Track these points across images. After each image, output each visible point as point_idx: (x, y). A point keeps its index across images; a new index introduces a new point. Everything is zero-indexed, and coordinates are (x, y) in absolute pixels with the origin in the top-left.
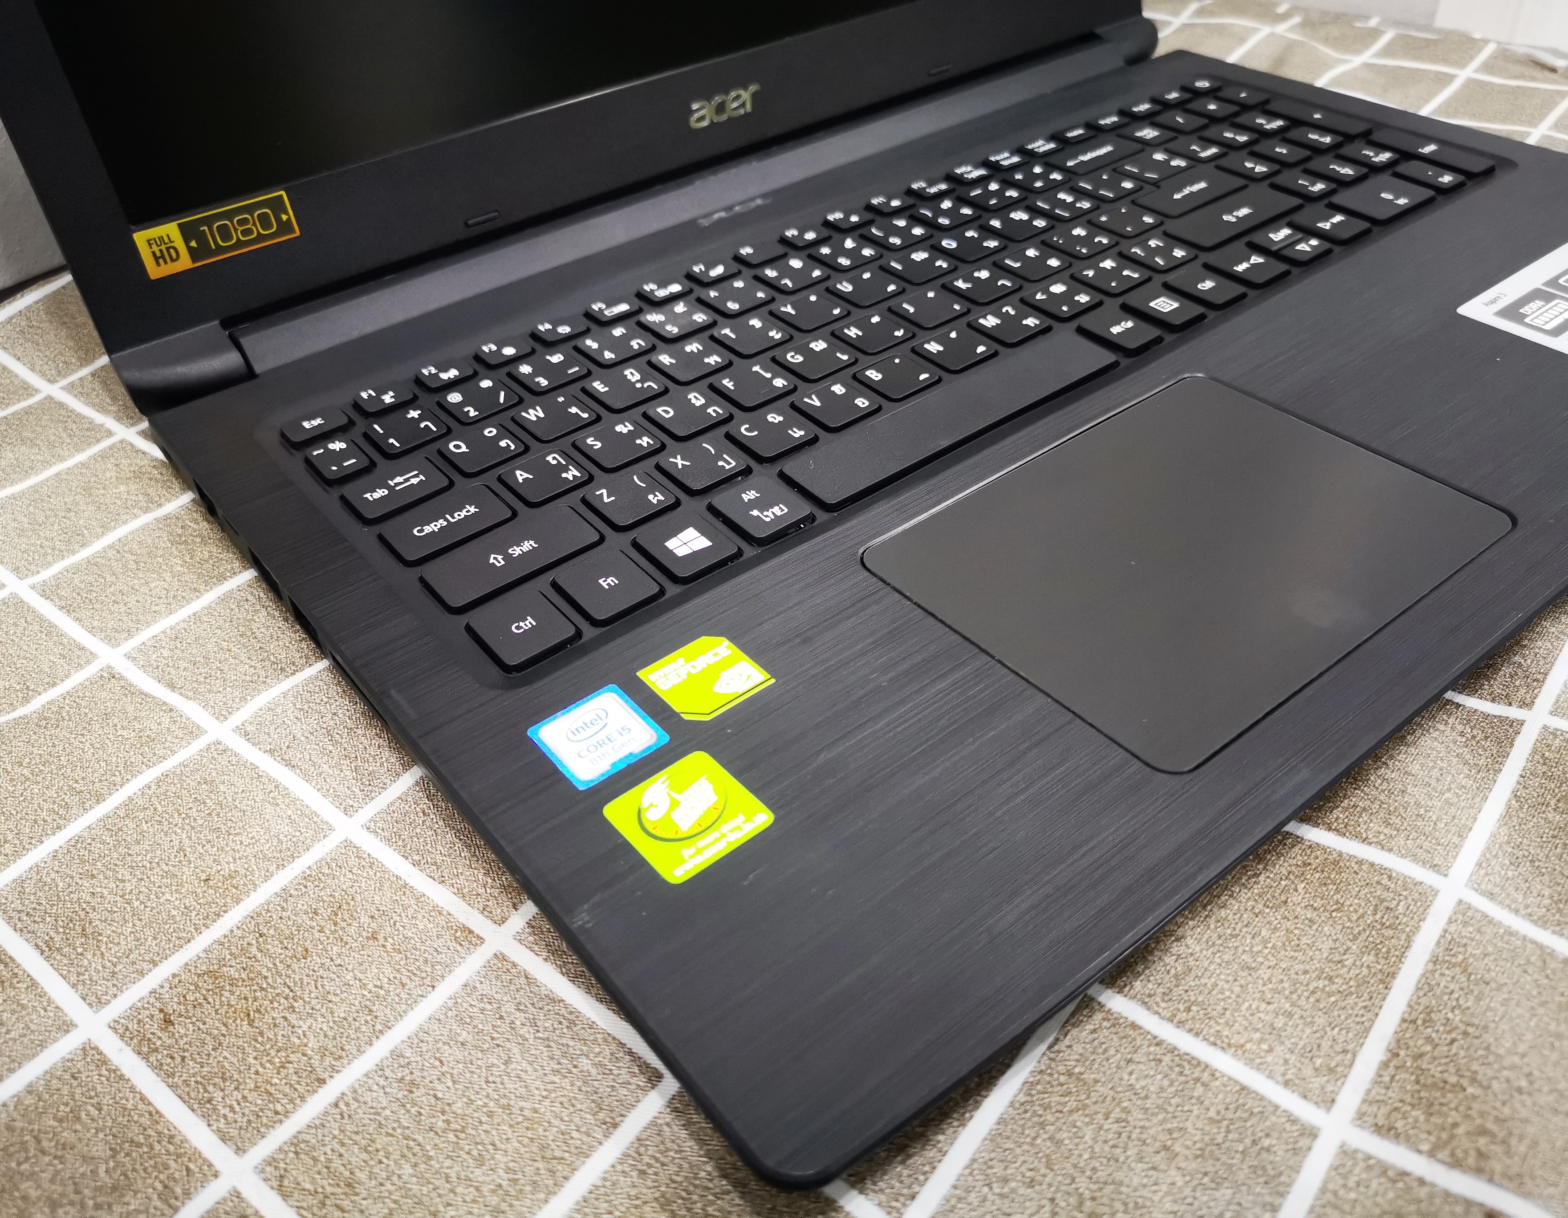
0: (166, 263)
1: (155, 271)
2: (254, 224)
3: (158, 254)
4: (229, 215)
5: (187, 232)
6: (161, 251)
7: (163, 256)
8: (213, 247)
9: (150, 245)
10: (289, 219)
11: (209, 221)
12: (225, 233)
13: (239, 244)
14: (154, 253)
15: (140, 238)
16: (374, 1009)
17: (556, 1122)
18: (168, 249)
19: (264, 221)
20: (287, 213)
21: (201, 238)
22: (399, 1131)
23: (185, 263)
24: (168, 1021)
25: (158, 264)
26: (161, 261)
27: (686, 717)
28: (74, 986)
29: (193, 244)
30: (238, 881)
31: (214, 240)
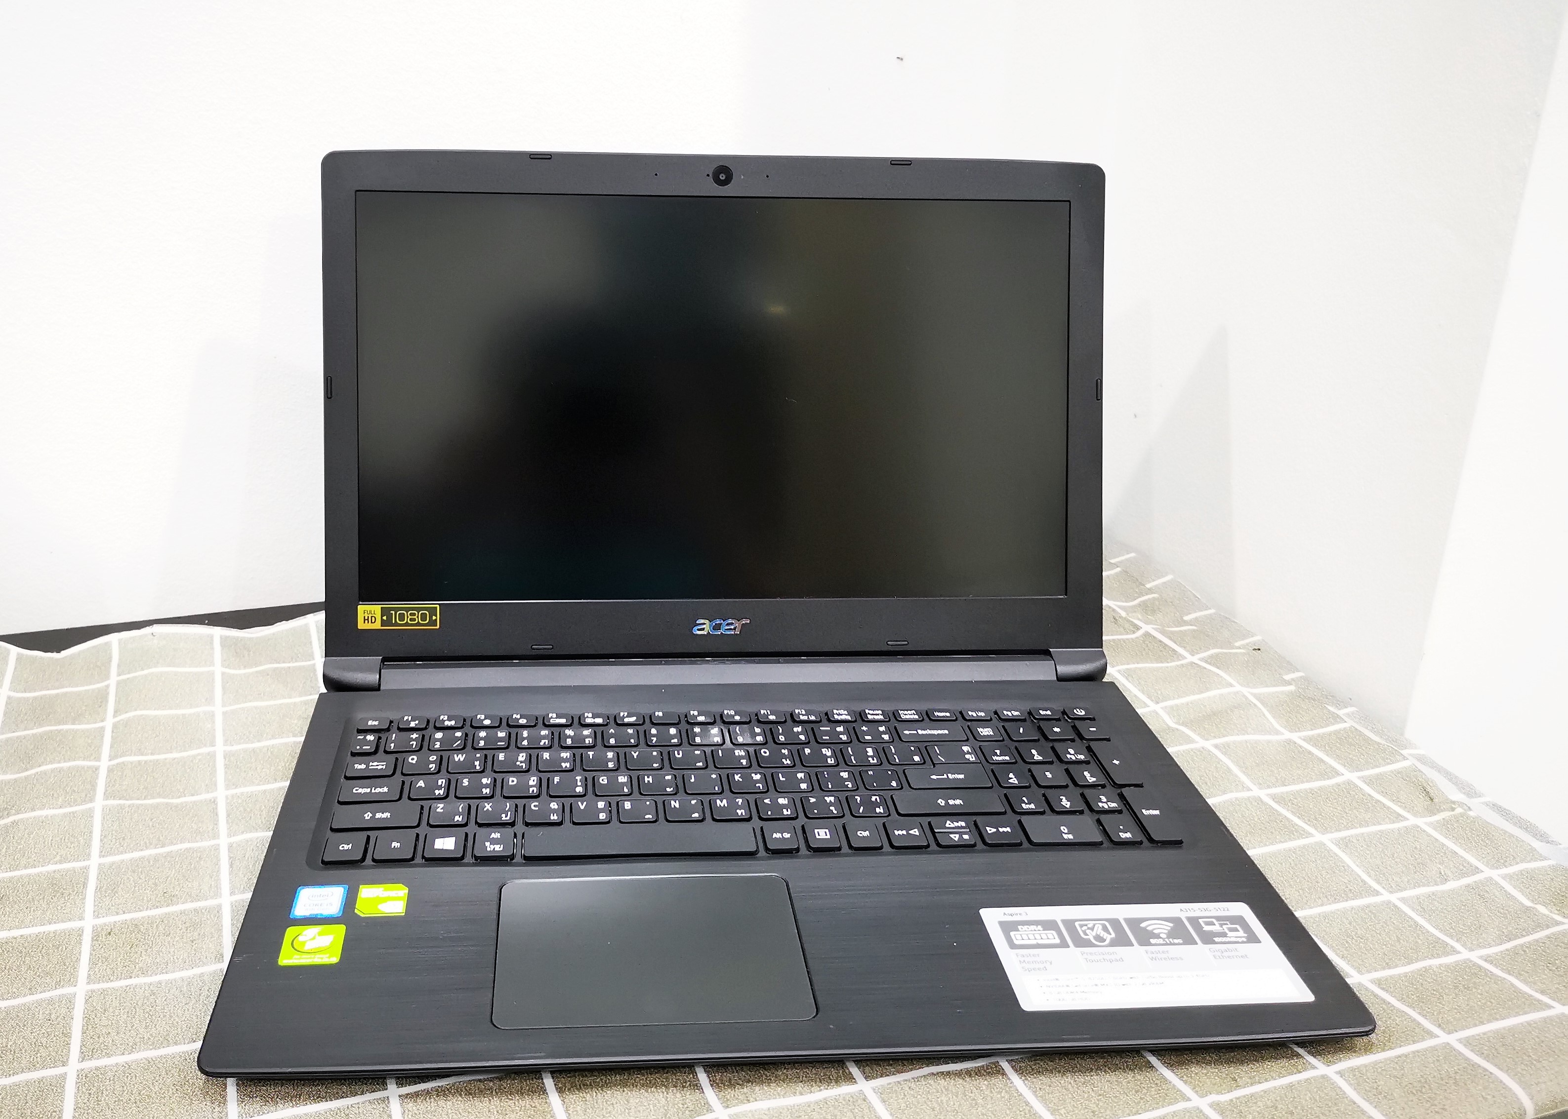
0: (368, 622)
1: (361, 625)
2: (418, 617)
3: (366, 618)
4: (407, 610)
5: (384, 612)
6: (368, 617)
7: (368, 619)
8: (394, 622)
9: (364, 613)
10: (436, 620)
11: (397, 610)
12: (402, 617)
13: (407, 624)
14: (364, 617)
15: (361, 608)
16: (169, 965)
17: (179, 1030)
18: (372, 617)
19: (424, 617)
20: (436, 616)
21: (390, 617)
22: (135, 1004)
23: (377, 626)
24: (110, 934)
25: (364, 622)
26: (366, 621)
27: (356, 911)
28: (95, 906)
29: (385, 618)
30: (175, 899)
31: (395, 619)
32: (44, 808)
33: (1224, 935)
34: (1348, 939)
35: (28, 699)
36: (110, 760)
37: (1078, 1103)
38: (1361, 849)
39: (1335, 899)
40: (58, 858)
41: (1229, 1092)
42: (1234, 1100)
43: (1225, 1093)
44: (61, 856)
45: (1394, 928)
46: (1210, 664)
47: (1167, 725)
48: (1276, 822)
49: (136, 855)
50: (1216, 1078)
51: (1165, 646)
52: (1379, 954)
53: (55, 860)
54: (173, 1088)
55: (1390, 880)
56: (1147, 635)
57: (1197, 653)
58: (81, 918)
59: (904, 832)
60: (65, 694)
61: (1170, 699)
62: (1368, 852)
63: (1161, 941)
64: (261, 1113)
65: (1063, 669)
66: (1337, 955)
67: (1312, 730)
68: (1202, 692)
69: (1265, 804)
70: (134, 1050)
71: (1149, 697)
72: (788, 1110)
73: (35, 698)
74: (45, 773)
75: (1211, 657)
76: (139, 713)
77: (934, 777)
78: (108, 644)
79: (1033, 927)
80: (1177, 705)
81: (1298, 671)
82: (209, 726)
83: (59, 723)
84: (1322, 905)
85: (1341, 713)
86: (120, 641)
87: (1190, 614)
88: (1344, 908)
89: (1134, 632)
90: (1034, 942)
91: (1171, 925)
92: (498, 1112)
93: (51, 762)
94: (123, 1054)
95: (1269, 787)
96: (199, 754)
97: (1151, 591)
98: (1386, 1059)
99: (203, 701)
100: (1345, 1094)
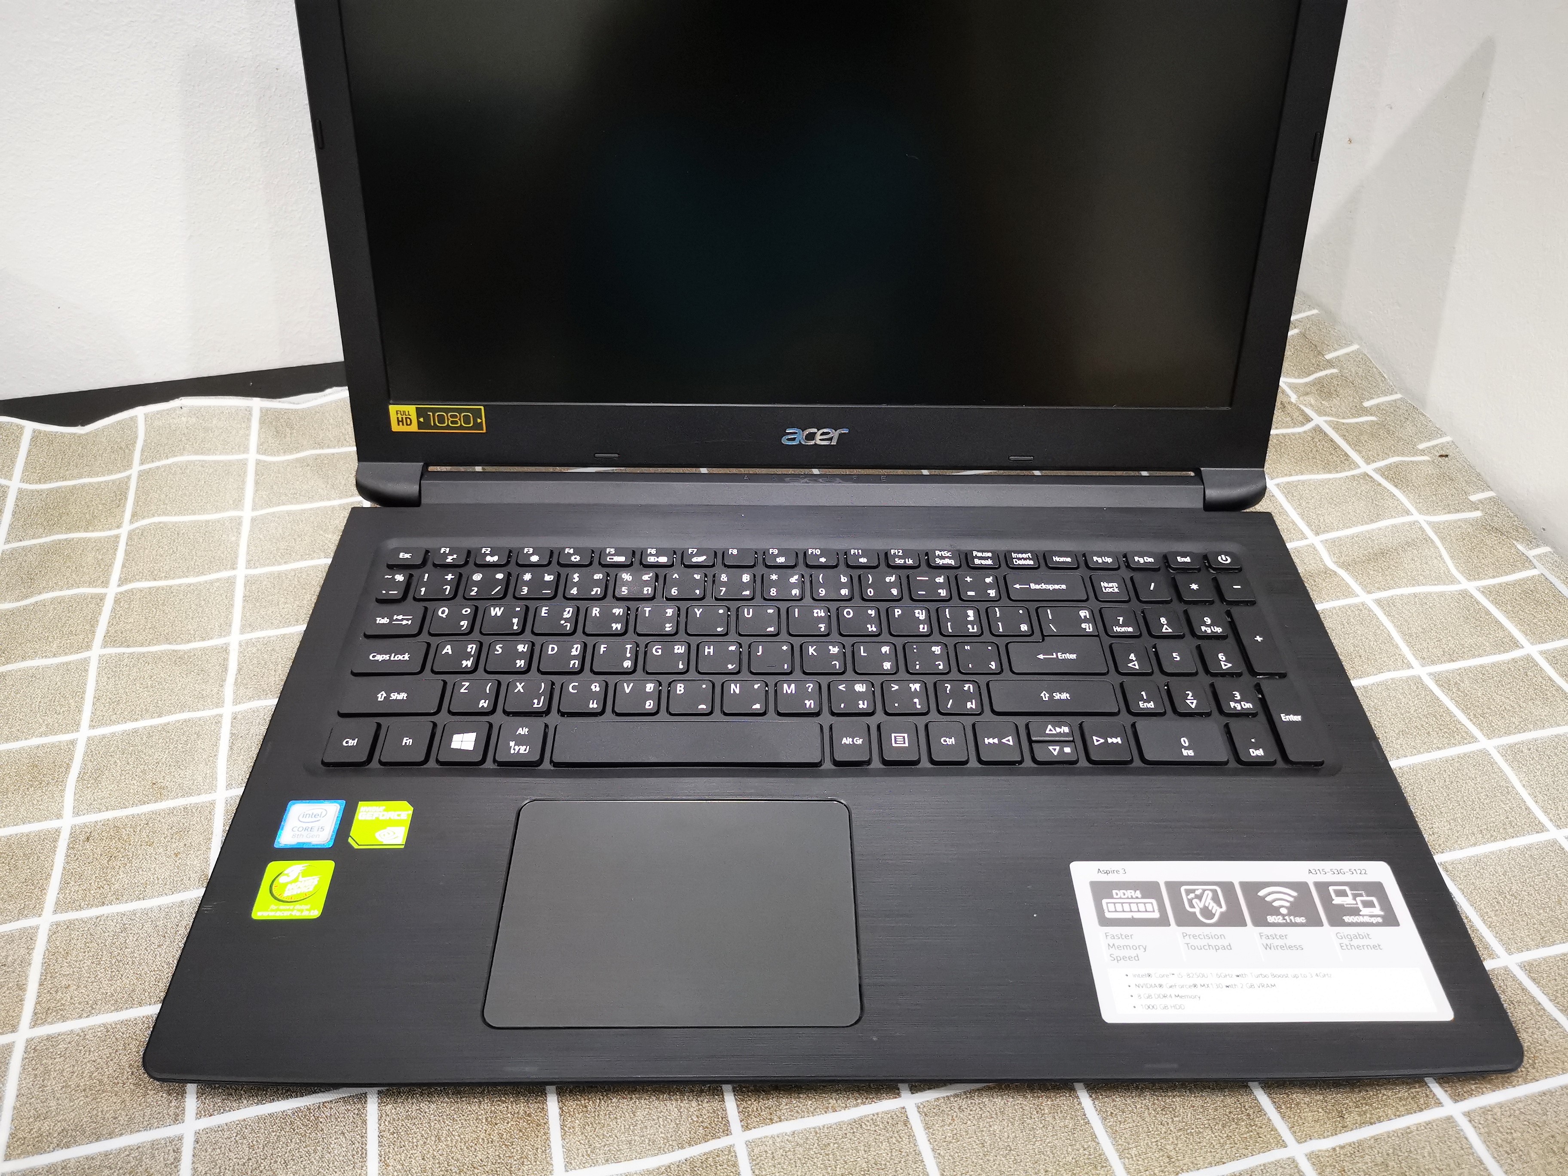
0: (403, 424)
1: (395, 427)
2: (460, 420)
3: (400, 419)
4: (447, 411)
5: (420, 413)
6: (402, 418)
7: (402, 421)
8: (432, 424)
9: (397, 413)
10: (481, 422)
11: (434, 411)
12: (441, 419)
13: (448, 427)
14: (398, 418)
15: (393, 409)
16: (148, 887)
17: (147, 984)
18: (406, 418)
19: (467, 420)
20: (481, 419)
21: (427, 418)
22: (102, 945)
23: (414, 428)
24: (88, 839)
25: (399, 424)
26: (401, 423)
27: (350, 840)
29: (422, 420)
30: (164, 793)
31: (434, 420)
32: (36, 657)
33: (1355, 912)
34: (1500, 898)
35: (40, 492)
36: (119, 586)
37: (1153, 1140)
38: (1532, 762)
39: (1492, 836)
40: (44, 728)
41: (1332, 1135)
42: (1337, 1149)
43: (1328, 1136)
44: (47, 725)
45: (1557, 882)
46: (1387, 478)
47: (1325, 565)
48: (1435, 716)
49: (130, 726)
50: (1320, 1110)
51: (1336, 447)
52: (1534, 924)
53: (40, 730)
54: (129, 1070)
55: (1560, 808)
56: (1318, 430)
57: (1374, 461)
58: (59, 816)
59: (996, 741)
60: (83, 486)
61: (1332, 529)
62: (1538, 767)
63: (1278, 919)
64: (222, 1111)
65: (1213, 493)
66: (1484, 922)
67: (1494, 577)
68: (1372, 521)
69: (1426, 688)
70: (93, 1011)
71: (1309, 524)
72: (816, 1133)
73: (51, 490)
74: (43, 604)
75: (1389, 467)
76: (156, 519)
77: (1041, 657)
78: (133, 419)
79: (1130, 893)
80: (1340, 539)
81: (1489, 488)
82: (234, 539)
83: (69, 530)
84: (1475, 845)
85: (1532, 553)
86: (146, 416)
87: (1372, 399)
88: (1500, 851)
89: (1303, 424)
90: (1128, 915)
91: (1295, 894)
92: (486, 1120)
93: (53, 589)
94: (80, 1017)
95: (1433, 663)
96: (218, 580)
97: (1330, 364)
98: (1527, 1097)
99: (231, 502)
100: (1471, 1147)
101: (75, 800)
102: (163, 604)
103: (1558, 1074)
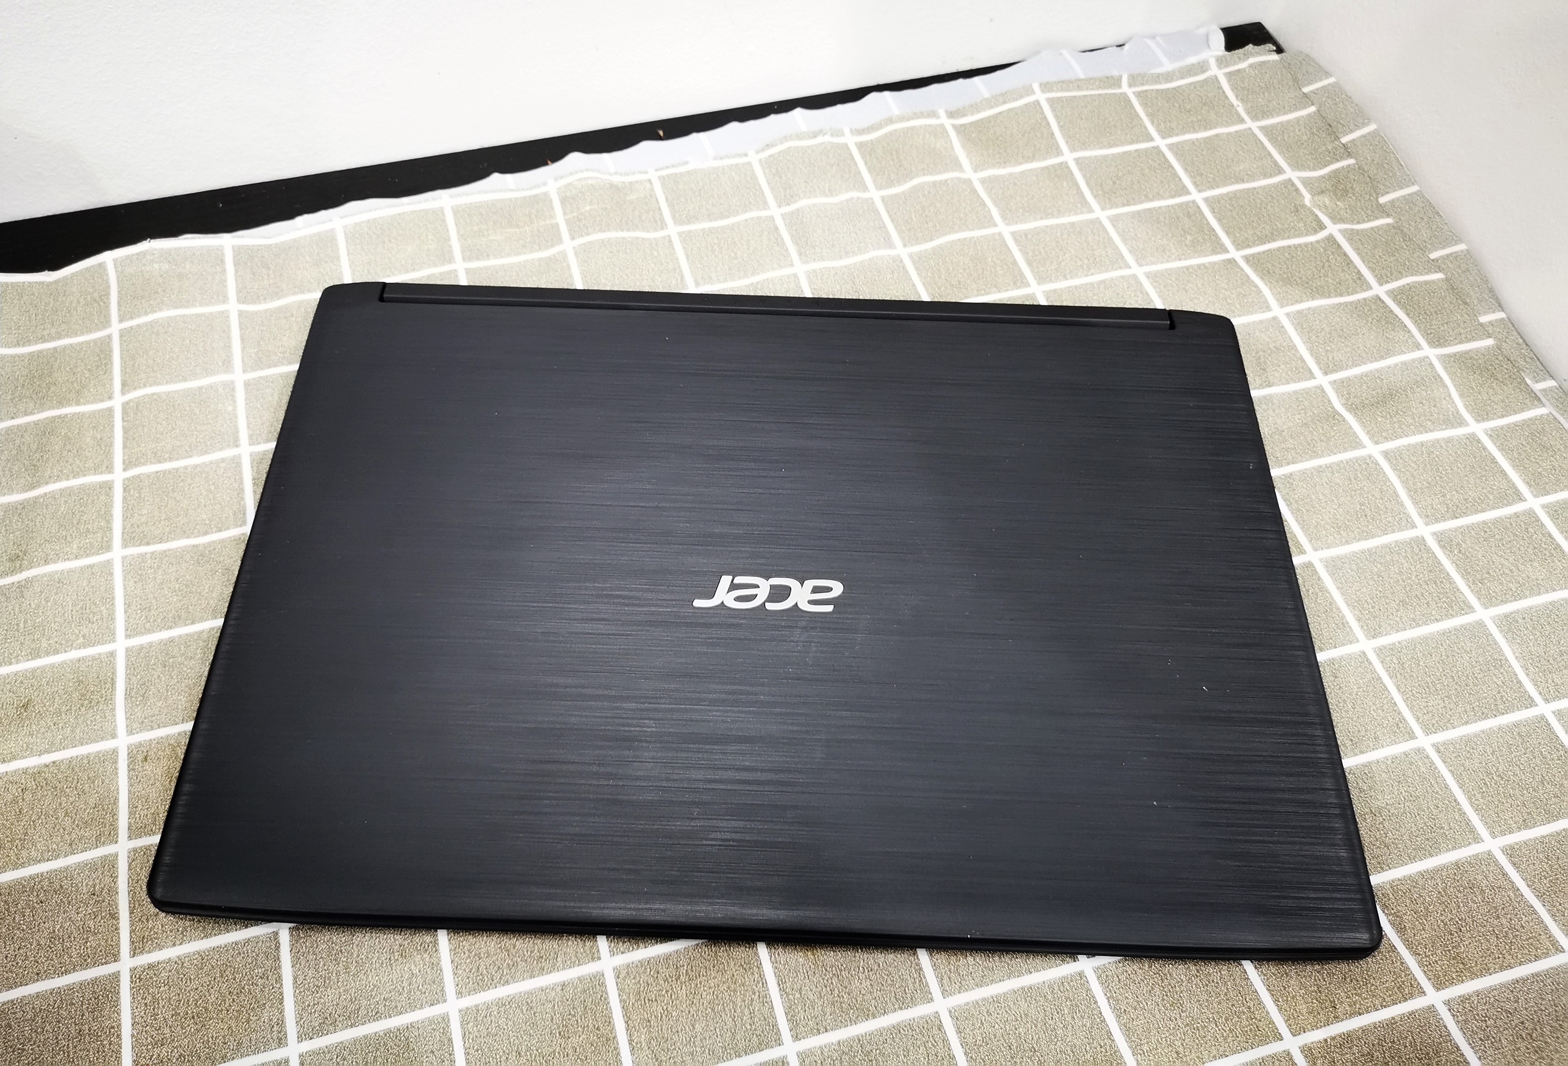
24: (146, 759)
28: (127, 716)
32: (58, 559)
34: (1487, 779)
35: (21, 357)
36: (124, 470)
37: (1163, 1036)
38: (1526, 632)
39: (1483, 713)
40: (81, 640)
41: (1325, 1026)
42: (1329, 1040)
43: (1321, 1027)
44: (84, 636)
45: (1541, 761)
46: (1399, 303)
47: (1333, 408)
48: (1435, 582)
49: (165, 635)
50: (1314, 1001)
51: (1349, 262)
52: (1518, 806)
53: (79, 642)
54: (229, 997)
55: (1550, 681)
56: (1331, 239)
57: (1387, 282)
58: (114, 736)
60: (65, 348)
61: (1342, 369)
62: (1531, 637)
64: (320, 1034)
66: (1471, 806)
67: (1503, 416)
68: (1382, 358)
69: (1429, 550)
70: (185, 938)
71: (1318, 363)
72: (860, 1040)
73: (31, 354)
74: (52, 495)
75: (1401, 290)
76: (149, 390)
78: (101, 266)
80: (1349, 379)
81: (1501, 307)
82: (230, 408)
83: (60, 404)
84: (1467, 723)
85: (1539, 388)
86: (115, 261)
87: (1387, 193)
88: (1490, 729)
89: (1316, 232)
93: (59, 479)
94: (174, 945)
95: (1437, 521)
96: (223, 460)
97: (1347, 151)
98: (1502, 985)
99: (220, 364)
100: (1449, 1035)
101: (127, 719)
102: (173, 491)
103: (1530, 961)
